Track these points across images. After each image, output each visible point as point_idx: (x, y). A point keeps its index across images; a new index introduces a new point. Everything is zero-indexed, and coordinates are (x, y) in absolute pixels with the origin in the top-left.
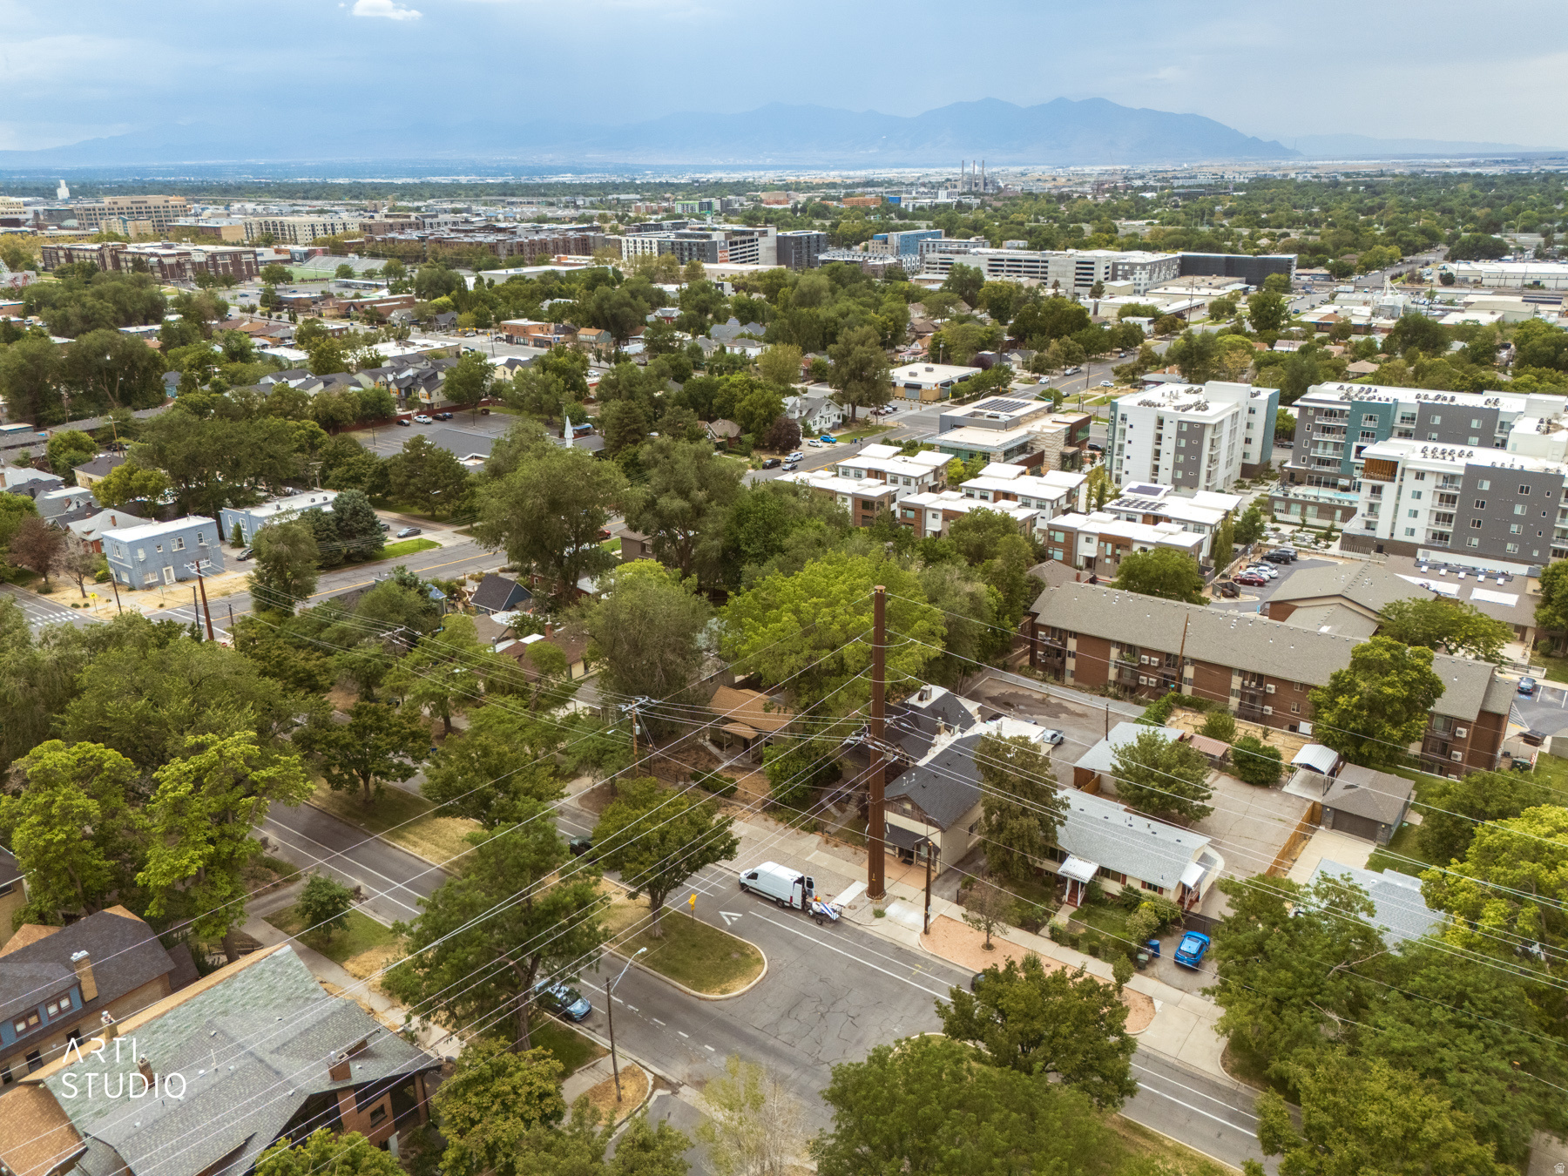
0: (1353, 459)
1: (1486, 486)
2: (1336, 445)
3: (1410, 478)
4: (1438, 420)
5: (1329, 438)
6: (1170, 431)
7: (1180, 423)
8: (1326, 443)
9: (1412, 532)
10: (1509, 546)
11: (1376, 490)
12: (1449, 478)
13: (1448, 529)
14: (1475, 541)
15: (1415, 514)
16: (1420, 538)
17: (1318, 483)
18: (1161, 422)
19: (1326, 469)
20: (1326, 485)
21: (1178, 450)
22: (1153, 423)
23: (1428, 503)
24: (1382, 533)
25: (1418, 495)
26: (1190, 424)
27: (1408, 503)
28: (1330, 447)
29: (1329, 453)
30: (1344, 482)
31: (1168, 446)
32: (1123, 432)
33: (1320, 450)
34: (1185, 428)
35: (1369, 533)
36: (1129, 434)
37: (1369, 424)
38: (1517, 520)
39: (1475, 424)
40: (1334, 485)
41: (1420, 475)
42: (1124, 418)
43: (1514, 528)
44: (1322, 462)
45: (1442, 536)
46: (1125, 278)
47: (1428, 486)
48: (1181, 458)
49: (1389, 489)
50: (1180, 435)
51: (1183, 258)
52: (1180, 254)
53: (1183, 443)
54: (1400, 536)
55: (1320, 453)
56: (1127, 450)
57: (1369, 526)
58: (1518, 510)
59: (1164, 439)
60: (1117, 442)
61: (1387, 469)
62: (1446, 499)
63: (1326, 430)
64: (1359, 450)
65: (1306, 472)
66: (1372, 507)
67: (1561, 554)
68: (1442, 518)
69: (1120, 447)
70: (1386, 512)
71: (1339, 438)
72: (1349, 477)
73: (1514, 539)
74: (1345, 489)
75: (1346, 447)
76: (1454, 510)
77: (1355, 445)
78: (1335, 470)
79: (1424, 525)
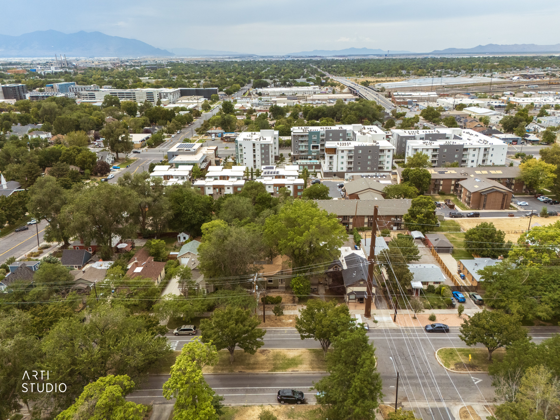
0: (311, 150)
1: (360, 152)
2: (305, 146)
3: (340, 152)
4: (331, 135)
5: (303, 144)
6: (258, 148)
7: (261, 145)
8: (302, 146)
9: (342, 168)
10: (368, 168)
11: (331, 157)
12: (350, 151)
13: (352, 166)
14: (359, 168)
15: (342, 163)
16: (345, 170)
17: (302, 159)
18: (254, 145)
19: (304, 154)
20: (305, 159)
21: (262, 154)
22: (252, 146)
23: (346, 159)
24: (334, 170)
25: (343, 157)
26: (265, 144)
27: (340, 160)
28: (304, 147)
29: (304, 149)
30: (310, 157)
31: (258, 153)
32: (242, 150)
34: (263, 146)
35: (331, 171)
36: (244, 151)
37: (314, 138)
38: (369, 160)
39: (341, 135)
40: (307, 159)
41: (343, 151)
42: (241, 145)
43: (369, 163)
44: (302, 152)
45: (350, 168)
46: (165, 98)
47: (345, 154)
48: (263, 156)
49: (335, 156)
50: (262, 149)
51: (181, 90)
52: (179, 89)
53: (263, 151)
54: (339, 170)
55: (301, 149)
56: (244, 156)
57: (330, 168)
58: (369, 157)
59: (256, 151)
60: (239, 154)
61: (333, 151)
62: (350, 157)
63: (302, 141)
64: (313, 147)
65: (298, 156)
66: (330, 163)
67: (382, 168)
68: (350, 163)
69: (241, 155)
70: (335, 164)
71: (306, 144)
72: (311, 155)
73: (369, 166)
74: (310, 159)
75: (309, 146)
76: (352, 160)
77: (311, 145)
78: (306, 154)
79: (345, 166)
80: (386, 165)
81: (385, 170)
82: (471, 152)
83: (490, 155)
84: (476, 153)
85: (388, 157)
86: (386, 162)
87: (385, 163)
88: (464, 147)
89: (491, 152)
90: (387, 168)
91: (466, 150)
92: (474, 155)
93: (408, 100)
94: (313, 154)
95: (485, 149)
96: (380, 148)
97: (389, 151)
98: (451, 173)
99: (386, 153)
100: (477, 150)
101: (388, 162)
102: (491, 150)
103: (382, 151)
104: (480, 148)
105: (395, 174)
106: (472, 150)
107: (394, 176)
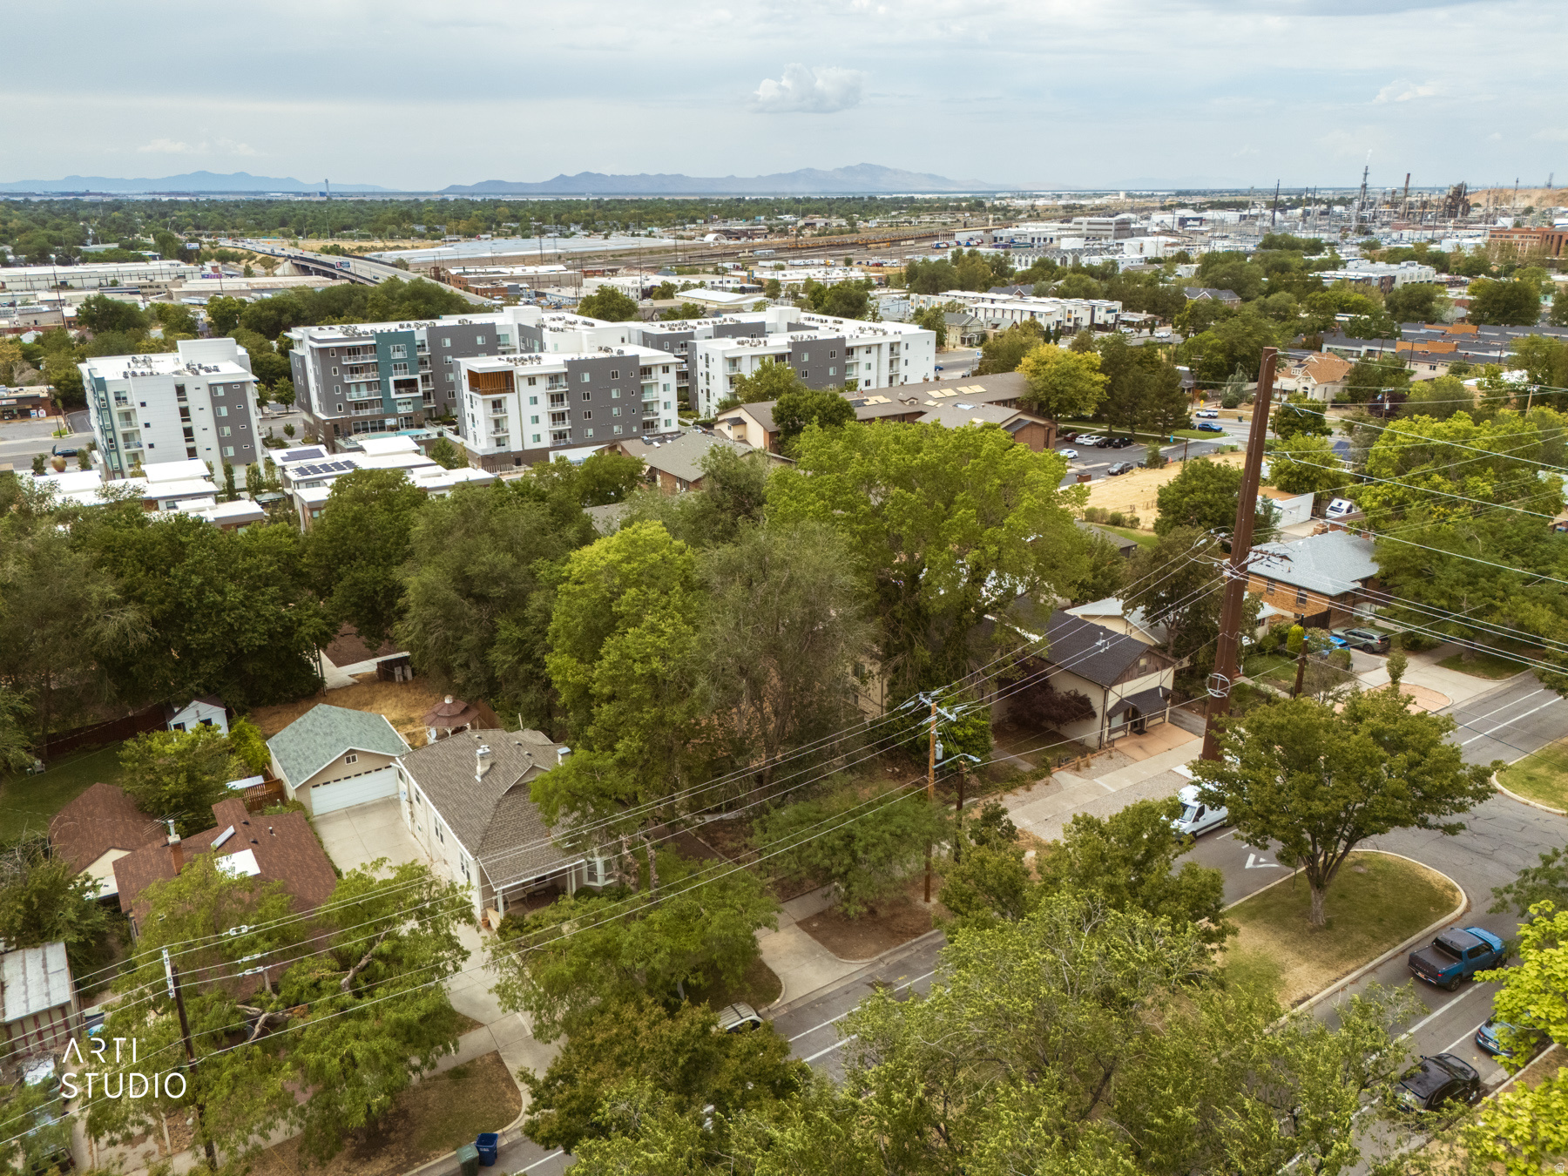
0: (393, 396)
1: (587, 378)
2: (369, 384)
3: (523, 384)
4: (448, 342)
5: (360, 378)
6: (199, 401)
7: (213, 387)
8: (357, 385)
9: (538, 438)
10: (616, 428)
11: (497, 405)
12: (554, 378)
13: (566, 426)
14: (590, 432)
15: (536, 420)
16: (546, 442)
17: (364, 430)
18: (180, 390)
19: (367, 412)
20: (374, 429)
21: (219, 422)
22: (175, 396)
23: (544, 408)
24: (514, 446)
25: (535, 400)
26: (226, 385)
27: (529, 410)
28: (364, 388)
29: (364, 395)
30: (390, 422)
31: (203, 419)
32: (127, 416)
33: (354, 393)
34: (221, 392)
35: (503, 449)
36: (141, 417)
37: (398, 357)
38: (616, 403)
39: (479, 340)
40: (382, 427)
41: (532, 380)
42: (120, 398)
43: (615, 411)
44: (359, 406)
45: (561, 435)
47: (541, 388)
48: (227, 430)
49: (510, 400)
50: (216, 402)
53: (224, 411)
54: (531, 445)
55: (354, 396)
56: (146, 437)
57: (499, 442)
58: (614, 395)
59: (193, 412)
60: (120, 429)
61: (503, 380)
62: (556, 399)
63: (354, 370)
64: (398, 384)
65: (348, 420)
66: (497, 422)
67: (649, 425)
68: (557, 417)
69: (126, 436)
70: (512, 425)
71: (372, 377)
72: (395, 415)
73: (616, 421)
74: (393, 430)
75: (381, 385)
76: (564, 407)
77: (391, 380)
78: (376, 411)
79: (545, 429)
80: (664, 414)
81: (663, 429)
82: (861, 356)
83: (902, 362)
84: (872, 358)
85: (665, 388)
86: (662, 405)
87: (659, 409)
88: (848, 344)
89: (904, 354)
90: (667, 423)
91: (850, 351)
92: (869, 366)
94: (402, 410)
95: (892, 346)
96: (642, 363)
97: (666, 369)
98: (879, 404)
99: (658, 376)
100: (874, 350)
101: (666, 406)
102: (903, 346)
103: (646, 371)
104: (879, 345)
105: (738, 422)
106: (862, 352)
107: (739, 430)
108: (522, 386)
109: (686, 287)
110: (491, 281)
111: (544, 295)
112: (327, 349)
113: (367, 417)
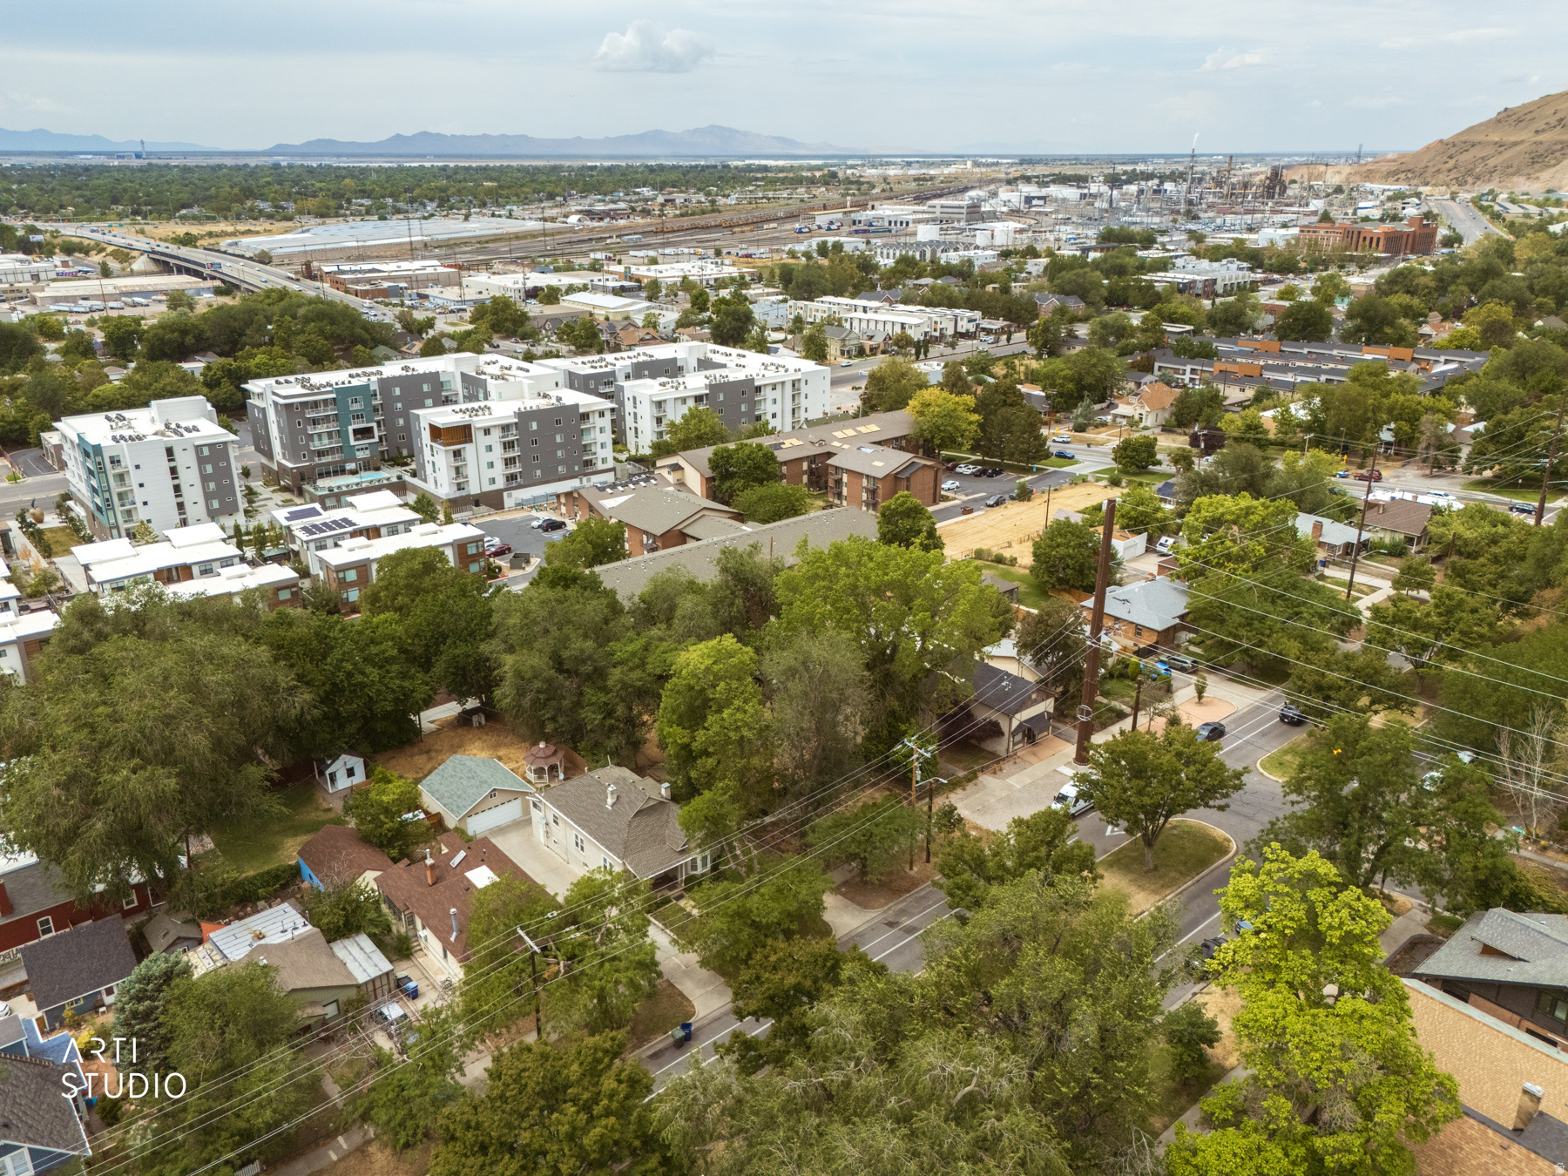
0: (353, 442)
1: (534, 426)
2: (330, 434)
3: (480, 435)
4: (397, 391)
5: (322, 429)
6: (186, 460)
7: (198, 448)
8: (319, 435)
9: (493, 481)
10: (560, 469)
12: (505, 428)
13: (517, 469)
14: (538, 473)
15: (491, 465)
16: (500, 484)
17: (328, 474)
18: (170, 452)
19: (329, 459)
20: (336, 473)
21: (205, 479)
22: (164, 457)
23: (498, 454)
24: (474, 489)
25: (489, 448)
26: (210, 446)
27: (485, 457)
28: (325, 437)
29: (326, 443)
30: (351, 466)
31: (190, 477)
32: (121, 477)
33: (317, 443)
34: (206, 452)
35: (463, 493)
36: (134, 478)
37: (356, 407)
38: (560, 446)
39: (426, 388)
40: (343, 472)
41: (487, 431)
42: (115, 461)
43: (559, 453)
44: (321, 453)
45: (513, 477)
47: (495, 438)
48: (212, 485)
49: (469, 450)
50: (201, 461)
53: (209, 469)
54: (487, 488)
55: (316, 445)
56: (139, 496)
57: (460, 487)
58: (558, 439)
59: (181, 471)
60: (116, 489)
61: (463, 433)
62: (508, 446)
63: (315, 422)
64: (356, 432)
65: (312, 468)
66: (457, 469)
67: (589, 463)
68: (509, 462)
69: (121, 496)
70: (471, 471)
71: (333, 427)
72: (354, 460)
73: (560, 462)
74: (354, 472)
75: (341, 434)
76: (515, 453)
77: (350, 429)
78: (337, 457)
79: (499, 472)
80: (601, 453)
81: (600, 466)
82: (768, 394)
83: (803, 397)
84: (777, 394)
85: (602, 430)
86: (599, 446)
87: (597, 449)
88: (756, 383)
89: (804, 389)
90: (604, 461)
91: (758, 389)
92: (775, 401)
93: (386, 285)
94: (360, 455)
95: (793, 384)
96: (581, 410)
97: (602, 414)
98: (793, 447)
99: (595, 421)
100: (779, 387)
101: (603, 446)
102: (802, 383)
103: (585, 417)
104: (782, 383)
105: (676, 468)
106: (769, 389)
107: (678, 475)
108: (478, 437)
109: (571, 289)
110: (369, 281)
111: (426, 297)
112: (291, 405)
113: (329, 464)
